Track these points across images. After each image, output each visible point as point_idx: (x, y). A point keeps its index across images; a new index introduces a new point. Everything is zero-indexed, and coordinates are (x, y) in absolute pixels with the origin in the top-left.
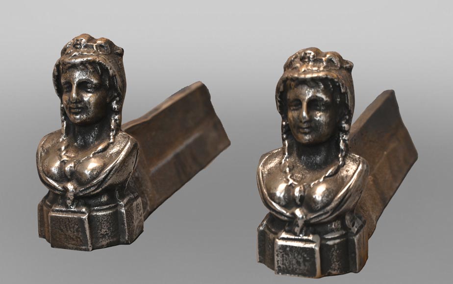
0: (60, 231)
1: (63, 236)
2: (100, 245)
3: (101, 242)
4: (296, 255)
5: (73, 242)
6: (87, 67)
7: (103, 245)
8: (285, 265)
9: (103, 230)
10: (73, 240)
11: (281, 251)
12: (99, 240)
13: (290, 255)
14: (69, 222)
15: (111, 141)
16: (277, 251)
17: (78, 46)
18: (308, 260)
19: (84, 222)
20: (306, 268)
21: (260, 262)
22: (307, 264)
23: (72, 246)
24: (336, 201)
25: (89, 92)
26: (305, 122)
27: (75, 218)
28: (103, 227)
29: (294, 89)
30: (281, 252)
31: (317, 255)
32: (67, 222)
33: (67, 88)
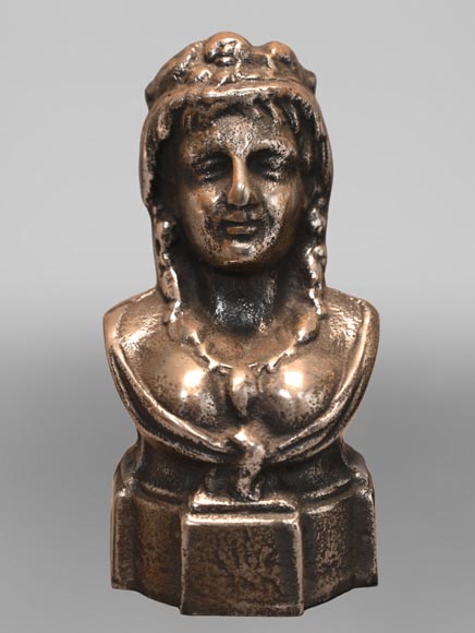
0: (215, 568)
1: (223, 579)
2: (319, 594)
3: (322, 586)
5: (253, 595)
6: (269, 112)
7: (325, 596)
9: (329, 554)
10: (252, 586)
12: (317, 582)
14: (247, 539)
15: (319, 312)
19: (293, 536)
23: (248, 605)
27: (267, 527)
28: (328, 545)
32: (241, 541)
33: (211, 169)
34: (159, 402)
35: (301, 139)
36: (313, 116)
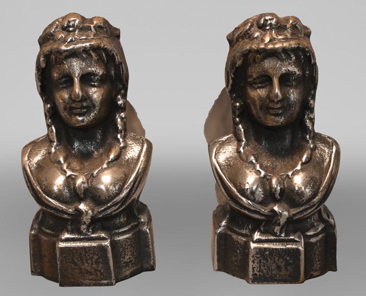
0: (73, 265)
1: (77, 271)
2: (123, 275)
3: (125, 271)
4: (276, 259)
5: (91, 277)
6: (90, 55)
7: (127, 276)
8: (263, 272)
9: (127, 257)
10: (91, 273)
11: (258, 256)
13: (269, 260)
14: (86, 252)
15: (122, 145)
16: (252, 257)
17: (71, 29)
18: (290, 263)
19: (107, 250)
20: (289, 273)
21: (219, 270)
22: (289, 268)
23: (90, 282)
24: (322, 191)
25: (94, 86)
26: (278, 102)
27: (95, 247)
28: (126, 253)
29: (260, 63)
30: (259, 258)
31: (302, 257)
32: (83, 253)
33: (65, 82)
34: (44, 192)
35: (109, 65)
36: (113, 54)
